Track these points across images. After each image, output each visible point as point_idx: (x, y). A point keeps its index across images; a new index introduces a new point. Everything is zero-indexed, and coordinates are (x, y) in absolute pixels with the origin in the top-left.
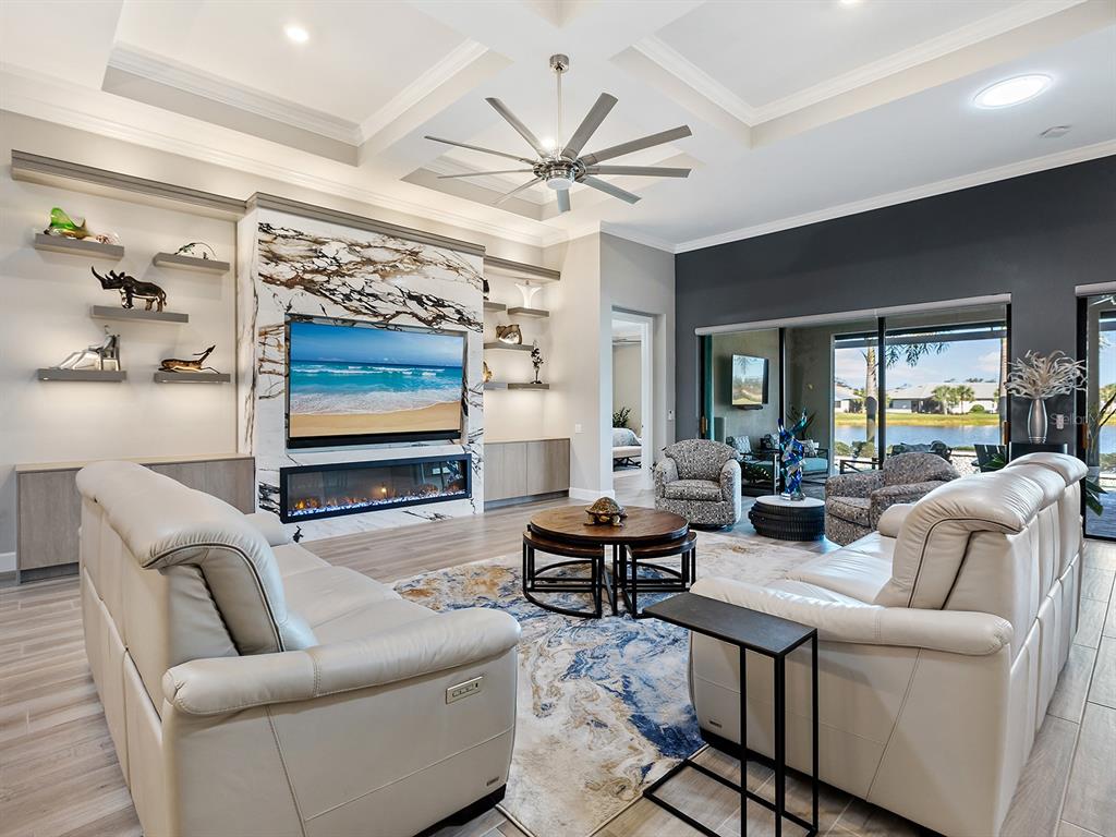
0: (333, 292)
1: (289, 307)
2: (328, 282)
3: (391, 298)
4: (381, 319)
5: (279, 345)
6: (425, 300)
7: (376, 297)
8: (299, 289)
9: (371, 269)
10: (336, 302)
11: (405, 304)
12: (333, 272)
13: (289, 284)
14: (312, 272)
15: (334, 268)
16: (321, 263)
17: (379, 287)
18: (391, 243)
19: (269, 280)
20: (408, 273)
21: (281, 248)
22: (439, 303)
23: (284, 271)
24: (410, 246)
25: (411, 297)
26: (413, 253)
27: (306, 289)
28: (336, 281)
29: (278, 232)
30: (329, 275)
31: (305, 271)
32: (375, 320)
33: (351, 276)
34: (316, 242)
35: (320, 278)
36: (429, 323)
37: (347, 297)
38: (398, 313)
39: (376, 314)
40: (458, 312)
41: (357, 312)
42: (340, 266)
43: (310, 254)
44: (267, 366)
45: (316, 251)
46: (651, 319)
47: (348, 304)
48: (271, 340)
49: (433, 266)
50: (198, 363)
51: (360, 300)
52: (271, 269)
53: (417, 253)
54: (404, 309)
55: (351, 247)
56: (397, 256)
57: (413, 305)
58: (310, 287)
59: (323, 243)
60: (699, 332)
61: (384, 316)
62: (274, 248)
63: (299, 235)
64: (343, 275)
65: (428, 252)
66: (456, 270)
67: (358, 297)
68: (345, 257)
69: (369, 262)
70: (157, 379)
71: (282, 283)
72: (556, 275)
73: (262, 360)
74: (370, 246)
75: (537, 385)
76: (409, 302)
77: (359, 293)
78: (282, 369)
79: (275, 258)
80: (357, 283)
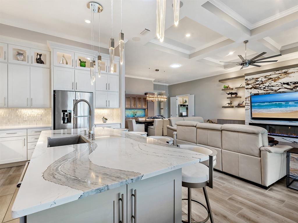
0: (260, 88)
1: (251, 93)
2: (259, 86)
3: (277, 85)
4: (274, 91)
5: (249, 100)
6: (290, 83)
7: (273, 86)
8: (253, 89)
9: (271, 80)
10: (261, 90)
11: (282, 86)
12: (261, 84)
13: (251, 88)
14: (256, 85)
15: (261, 83)
16: (258, 82)
17: (273, 83)
18: (278, 72)
19: (247, 89)
20: (283, 78)
21: (249, 82)
22: (295, 83)
23: (250, 86)
24: (284, 71)
25: (284, 84)
26: (285, 72)
27: (254, 89)
28: (262, 85)
29: (249, 79)
31: (254, 85)
32: (272, 91)
33: (266, 83)
34: (257, 79)
35: (257, 86)
36: (292, 89)
37: (265, 88)
38: (280, 89)
39: (272, 90)
41: (267, 91)
42: (262, 82)
43: (255, 81)
44: (247, 104)
45: (257, 80)
47: (264, 89)
48: (247, 99)
49: (293, 74)
51: (268, 88)
52: (247, 87)
53: (287, 72)
54: (282, 87)
55: (265, 77)
56: (280, 75)
57: (286, 86)
58: (255, 88)
59: (258, 78)
61: (275, 90)
62: (248, 83)
63: (253, 79)
64: (263, 84)
67: (267, 87)
68: (264, 79)
69: (271, 79)
71: (249, 89)
73: (246, 103)
74: (271, 75)
76: (283, 85)
77: (268, 86)
78: (250, 105)
79: (248, 84)
80: (267, 84)
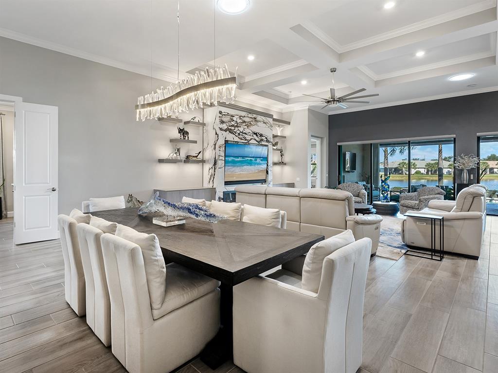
0: (236, 132)
1: (226, 138)
3: (250, 134)
5: (223, 151)
6: (258, 134)
7: (246, 134)
8: (228, 132)
9: (245, 124)
10: (236, 136)
11: (253, 136)
13: (226, 131)
14: (231, 126)
15: (236, 125)
16: (233, 123)
17: (247, 131)
18: (250, 115)
19: (221, 129)
20: (254, 125)
21: (224, 119)
22: (261, 135)
23: (225, 126)
24: (254, 116)
25: (254, 133)
26: (255, 118)
28: (236, 129)
29: (224, 113)
30: (235, 127)
31: (229, 126)
32: (246, 142)
33: (240, 127)
35: (233, 128)
36: (259, 142)
37: (239, 134)
38: (251, 139)
39: (246, 140)
40: (266, 138)
41: (242, 139)
43: (231, 120)
44: (221, 158)
46: (320, 139)
47: (239, 136)
48: (221, 149)
49: (260, 123)
50: (196, 157)
52: (221, 126)
54: (253, 138)
55: (240, 117)
56: (251, 120)
57: (255, 136)
58: (231, 131)
59: (233, 116)
60: (338, 144)
61: (248, 140)
62: (222, 119)
63: (228, 114)
64: (238, 127)
65: (259, 118)
66: (266, 123)
67: (242, 134)
68: (239, 121)
69: (244, 122)
70: (185, 162)
71: (224, 130)
72: (289, 123)
74: (244, 117)
75: (282, 163)
78: (224, 159)
79: (222, 122)
80: (241, 129)
